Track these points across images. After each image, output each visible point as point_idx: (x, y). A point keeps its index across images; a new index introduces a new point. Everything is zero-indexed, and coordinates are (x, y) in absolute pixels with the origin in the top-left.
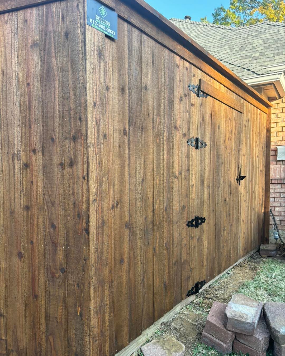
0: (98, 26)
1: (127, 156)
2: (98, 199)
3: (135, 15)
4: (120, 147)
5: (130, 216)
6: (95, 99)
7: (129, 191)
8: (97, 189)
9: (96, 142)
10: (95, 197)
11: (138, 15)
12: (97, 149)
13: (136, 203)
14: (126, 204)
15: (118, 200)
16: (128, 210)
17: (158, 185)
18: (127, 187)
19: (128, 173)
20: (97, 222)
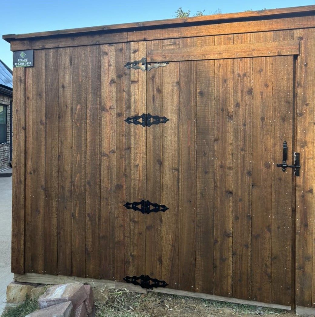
0: (20, 65)
1: (43, 139)
2: (17, 166)
3: (48, 42)
4: (37, 133)
5: (46, 181)
6: (17, 108)
7: (45, 164)
8: (17, 160)
9: (17, 132)
10: (16, 165)
11: (51, 40)
12: (17, 137)
13: (52, 173)
14: (42, 172)
15: (35, 169)
16: (44, 177)
17: (79, 161)
18: (43, 161)
19: (44, 151)
20: (17, 180)
